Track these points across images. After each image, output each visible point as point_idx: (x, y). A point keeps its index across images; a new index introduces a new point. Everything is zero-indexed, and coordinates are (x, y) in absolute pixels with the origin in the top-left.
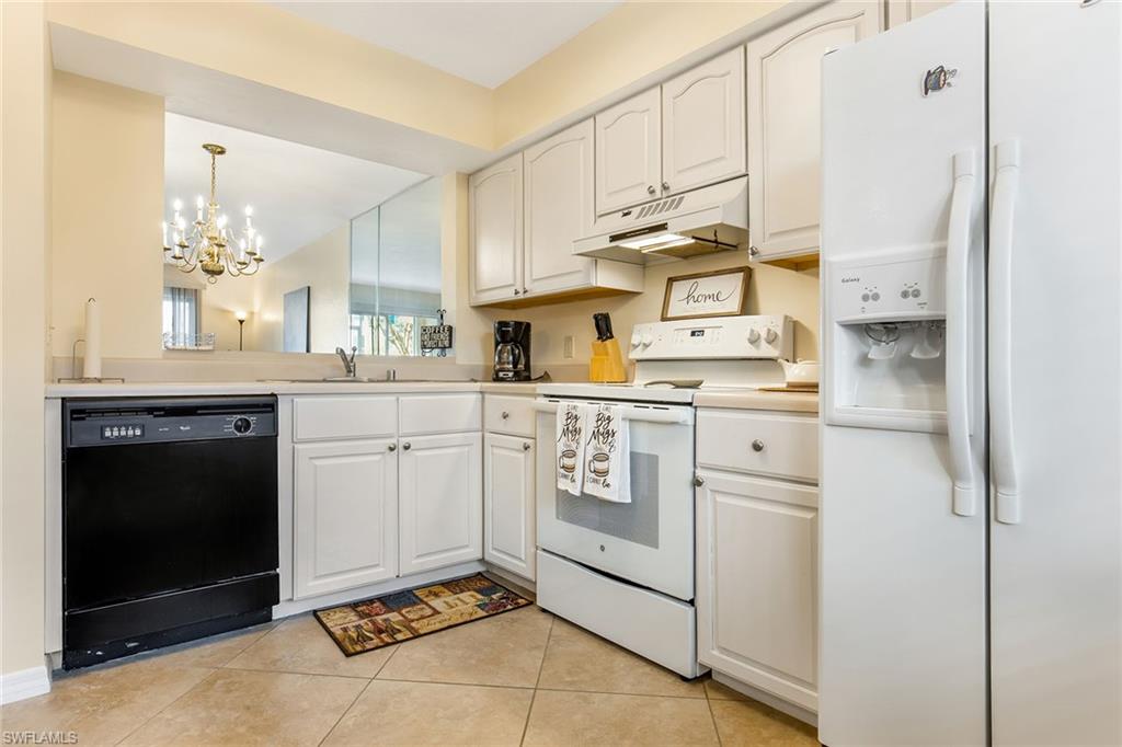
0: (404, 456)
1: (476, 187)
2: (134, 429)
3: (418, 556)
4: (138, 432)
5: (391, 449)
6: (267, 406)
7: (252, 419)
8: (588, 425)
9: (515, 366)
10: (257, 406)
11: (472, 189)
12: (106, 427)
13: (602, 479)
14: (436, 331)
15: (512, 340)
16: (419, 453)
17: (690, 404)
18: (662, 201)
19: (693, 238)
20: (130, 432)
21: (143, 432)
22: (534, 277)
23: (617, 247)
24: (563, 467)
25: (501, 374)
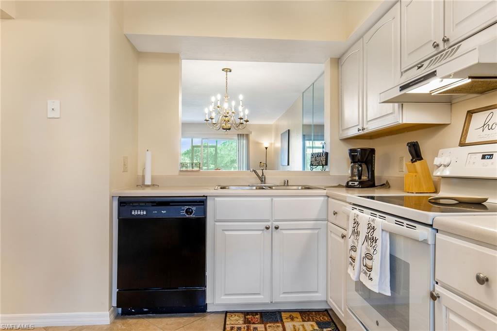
0: (275, 233)
1: (342, 66)
2: (143, 211)
3: (284, 293)
4: (145, 213)
5: (267, 228)
6: (201, 202)
7: (194, 208)
8: (363, 230)
9: (360, 178)
10: (196, 202)
11: (340, 67)
12: (133, 210)
13: (369, 273)
14: (319, 155)
15: (359, 161)
16: (284, 232)
17: (431, 226)
18: (445, 52)
19: (470, 77)
20: (142, 213)
21: (147, 213)
22: (368, 120)
23: (405, 94)
24: (351, 257)
25: (350, 183)
